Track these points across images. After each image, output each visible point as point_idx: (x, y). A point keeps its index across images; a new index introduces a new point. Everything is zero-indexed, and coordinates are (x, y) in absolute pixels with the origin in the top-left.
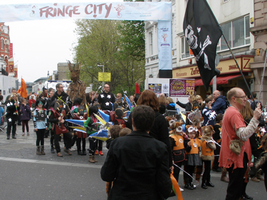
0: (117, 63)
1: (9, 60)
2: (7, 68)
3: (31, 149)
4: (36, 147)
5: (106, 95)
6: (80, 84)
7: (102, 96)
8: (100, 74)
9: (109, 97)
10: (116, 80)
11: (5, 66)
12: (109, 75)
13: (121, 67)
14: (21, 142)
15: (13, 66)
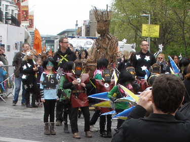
0: (170, 12)
1: (22, 4)
2: (19, 15)
3: (38, 127)
4: (44, 124)
5: (143, 55)
6: (109, 39)
7: (138, 57)
8: (144, 27)
9: (147, 58)
10: (168, 36)
11: (16, 12)
12: (157, 28)
13: (175, 17)
14: (25, 117)
15: (27, 12)
